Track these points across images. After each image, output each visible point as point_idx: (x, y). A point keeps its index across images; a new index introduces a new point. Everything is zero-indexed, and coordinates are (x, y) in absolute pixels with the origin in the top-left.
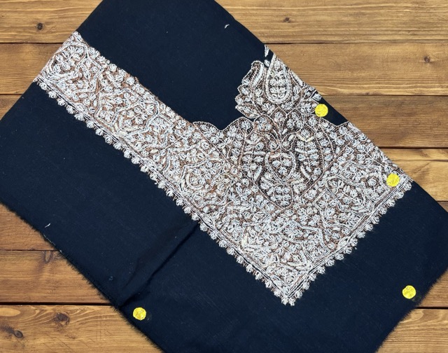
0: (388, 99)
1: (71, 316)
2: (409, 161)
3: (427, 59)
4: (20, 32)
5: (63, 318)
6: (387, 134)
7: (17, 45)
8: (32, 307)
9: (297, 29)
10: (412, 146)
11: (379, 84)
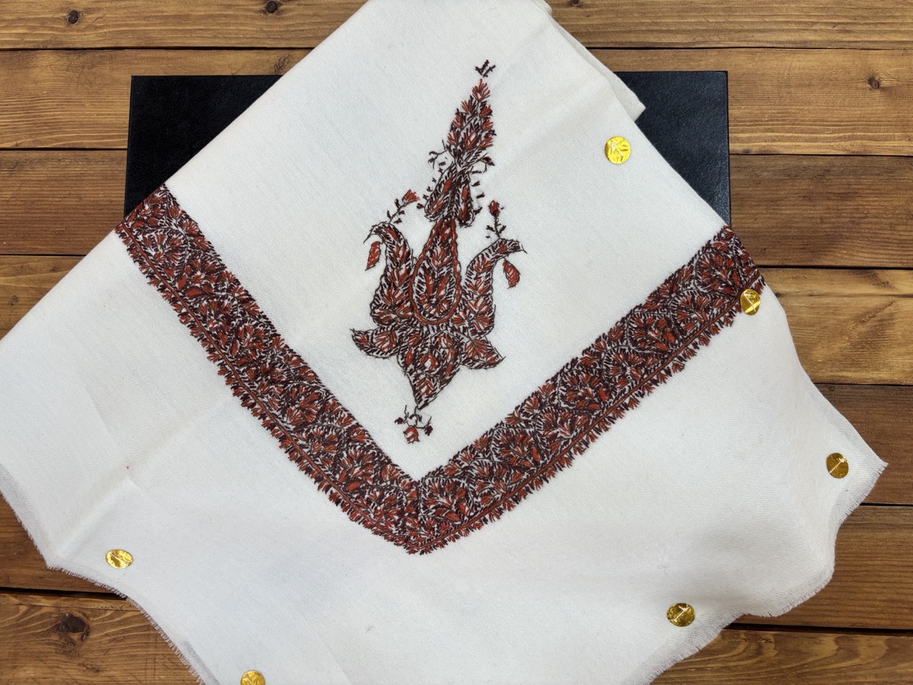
0: (793, 162)
1: (93, 622)
2: (849, 296)
3: (873, 82)
4: (34, 28)
5: (74, 626)
6: (794, 238)
7: (25, 54)
8: (13, 600)
9: (596, 20)
10: (849, 263)
11: (773, 132)
